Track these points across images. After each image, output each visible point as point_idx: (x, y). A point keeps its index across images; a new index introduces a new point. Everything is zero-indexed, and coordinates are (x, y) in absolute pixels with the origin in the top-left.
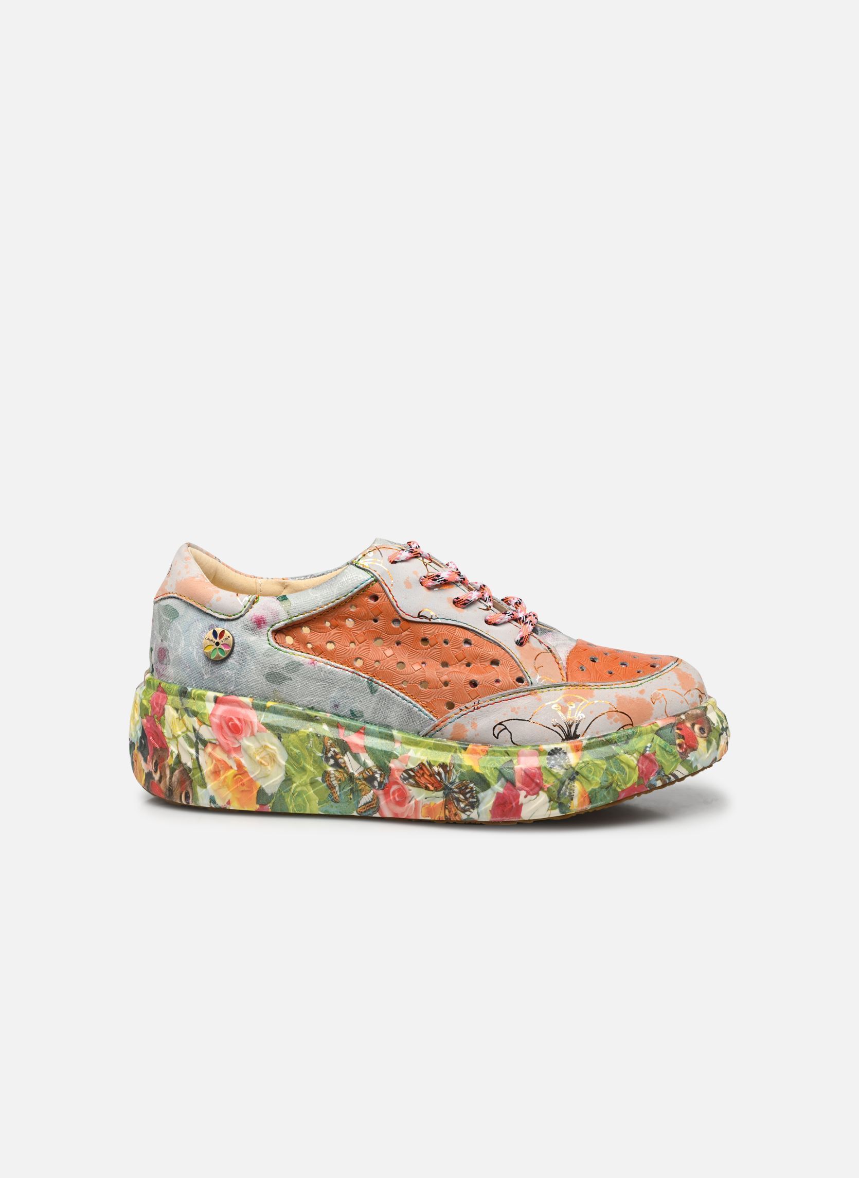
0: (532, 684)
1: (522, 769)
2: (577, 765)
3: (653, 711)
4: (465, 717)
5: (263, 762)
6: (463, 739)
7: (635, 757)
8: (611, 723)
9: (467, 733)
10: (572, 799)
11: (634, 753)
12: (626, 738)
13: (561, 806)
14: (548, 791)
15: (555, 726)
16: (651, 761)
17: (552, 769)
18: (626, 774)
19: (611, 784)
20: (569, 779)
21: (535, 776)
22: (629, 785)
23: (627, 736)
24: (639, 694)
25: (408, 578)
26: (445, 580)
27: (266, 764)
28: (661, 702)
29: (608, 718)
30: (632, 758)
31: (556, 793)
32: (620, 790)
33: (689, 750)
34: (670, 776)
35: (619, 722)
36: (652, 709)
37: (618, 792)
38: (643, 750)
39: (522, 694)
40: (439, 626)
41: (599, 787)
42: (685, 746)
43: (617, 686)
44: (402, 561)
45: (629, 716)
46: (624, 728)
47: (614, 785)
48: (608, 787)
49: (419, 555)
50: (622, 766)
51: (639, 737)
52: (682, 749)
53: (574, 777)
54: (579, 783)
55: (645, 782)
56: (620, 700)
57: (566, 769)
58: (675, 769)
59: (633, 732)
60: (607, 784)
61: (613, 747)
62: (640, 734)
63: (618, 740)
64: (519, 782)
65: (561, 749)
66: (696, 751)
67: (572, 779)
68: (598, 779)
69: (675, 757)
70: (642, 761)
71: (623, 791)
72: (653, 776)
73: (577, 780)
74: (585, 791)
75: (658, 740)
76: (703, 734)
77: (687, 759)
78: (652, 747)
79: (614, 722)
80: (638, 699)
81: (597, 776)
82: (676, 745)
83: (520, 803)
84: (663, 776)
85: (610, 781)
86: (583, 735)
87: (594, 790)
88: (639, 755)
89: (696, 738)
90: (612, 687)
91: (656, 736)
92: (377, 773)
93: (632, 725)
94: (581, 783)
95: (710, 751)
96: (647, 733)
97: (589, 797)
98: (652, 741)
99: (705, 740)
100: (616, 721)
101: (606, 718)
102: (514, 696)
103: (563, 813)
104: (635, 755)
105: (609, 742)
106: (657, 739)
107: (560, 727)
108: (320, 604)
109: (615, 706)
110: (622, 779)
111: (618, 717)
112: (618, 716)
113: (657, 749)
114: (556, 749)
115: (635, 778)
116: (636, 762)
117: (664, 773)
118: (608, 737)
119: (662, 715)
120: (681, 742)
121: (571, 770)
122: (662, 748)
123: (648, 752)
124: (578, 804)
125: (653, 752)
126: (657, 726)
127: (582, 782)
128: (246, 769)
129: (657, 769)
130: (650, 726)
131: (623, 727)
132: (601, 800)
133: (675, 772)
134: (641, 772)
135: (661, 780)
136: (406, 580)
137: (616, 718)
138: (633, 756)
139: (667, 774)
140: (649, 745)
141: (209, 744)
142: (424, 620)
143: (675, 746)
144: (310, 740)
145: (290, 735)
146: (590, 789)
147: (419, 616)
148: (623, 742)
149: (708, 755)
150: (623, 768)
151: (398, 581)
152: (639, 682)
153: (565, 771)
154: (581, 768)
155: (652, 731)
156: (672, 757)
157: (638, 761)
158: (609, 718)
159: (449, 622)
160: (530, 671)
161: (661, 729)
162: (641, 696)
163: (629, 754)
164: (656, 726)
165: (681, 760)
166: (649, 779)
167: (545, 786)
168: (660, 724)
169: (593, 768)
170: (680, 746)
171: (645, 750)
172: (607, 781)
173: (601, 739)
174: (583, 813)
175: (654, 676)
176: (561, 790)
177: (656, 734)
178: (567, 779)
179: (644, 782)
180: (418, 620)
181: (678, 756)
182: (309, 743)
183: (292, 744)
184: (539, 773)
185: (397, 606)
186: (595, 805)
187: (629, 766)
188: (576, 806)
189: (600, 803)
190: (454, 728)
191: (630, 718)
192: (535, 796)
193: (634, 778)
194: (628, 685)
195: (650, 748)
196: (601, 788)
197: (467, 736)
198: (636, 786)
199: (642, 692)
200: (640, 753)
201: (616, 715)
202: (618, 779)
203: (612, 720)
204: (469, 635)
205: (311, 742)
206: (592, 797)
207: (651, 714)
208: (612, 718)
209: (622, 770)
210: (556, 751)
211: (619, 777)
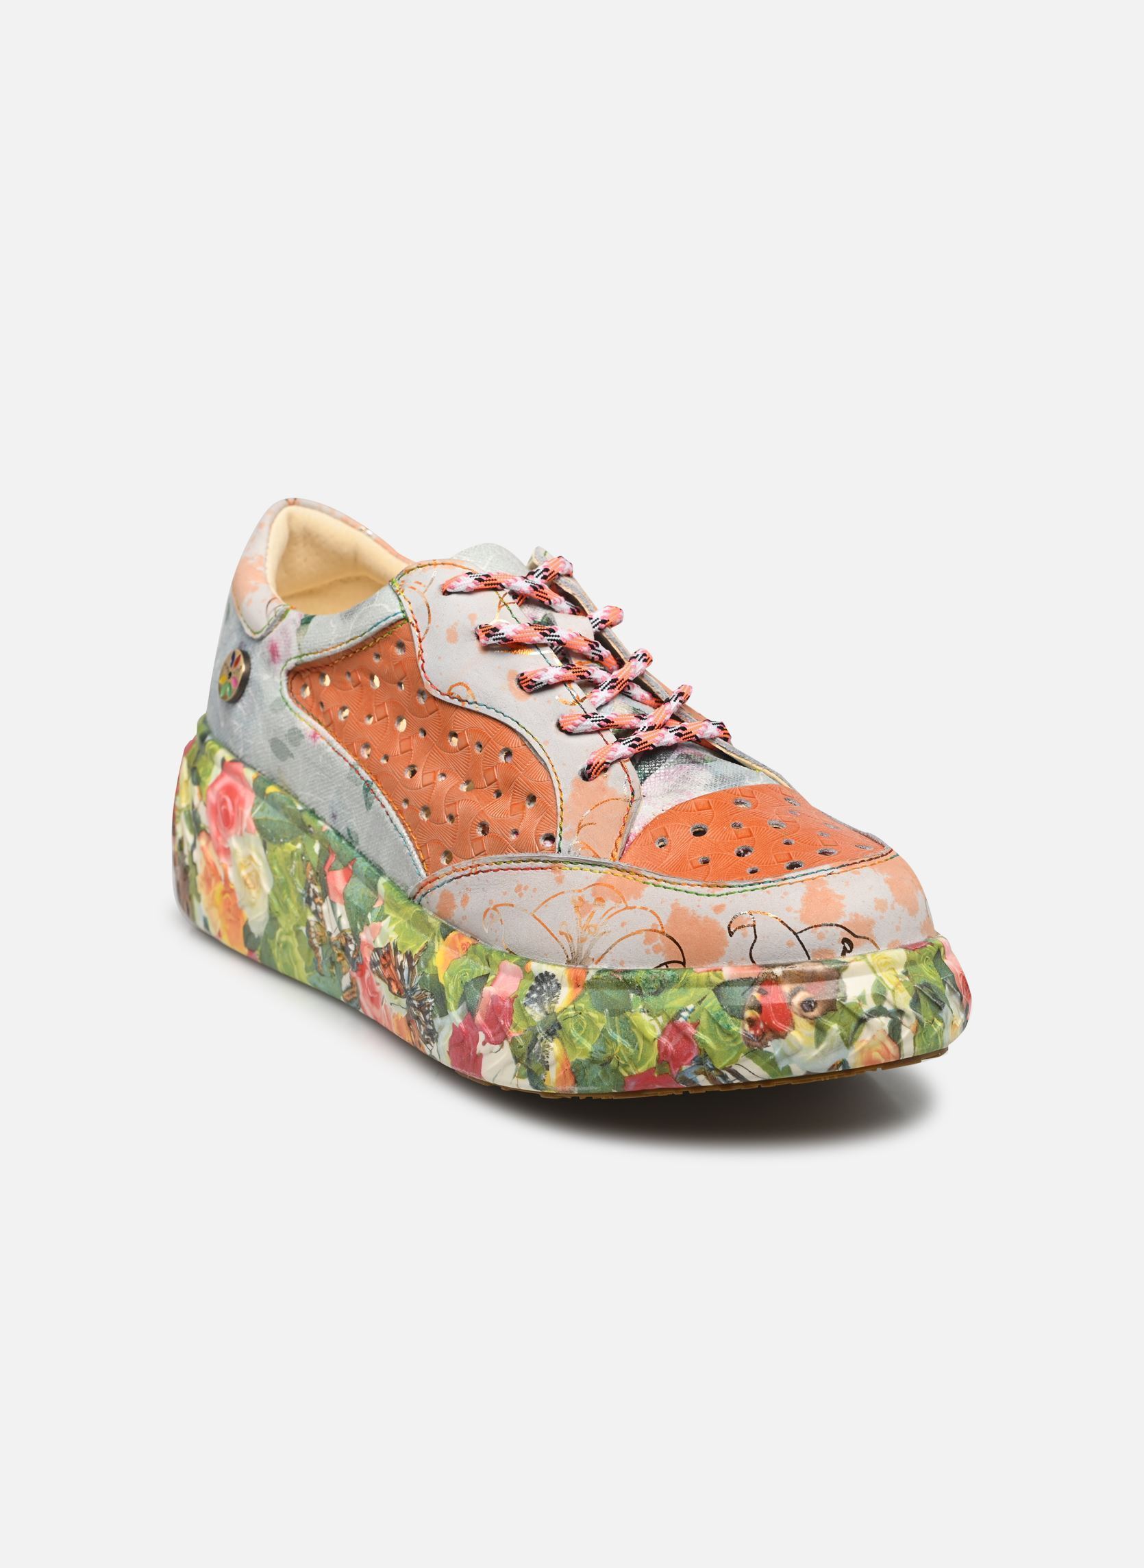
0: (560, 851)
1: (490, 992)
2: (562, 1011)
3: (726, 949)
4: (457, 883)
5: (249, 882)
6: (450, 918)
7: (659, 1023)
8: (648, 952)
9: (455, 911)
10: (547, 1068)
11: (659, 1015)
12: (657, 984)
13: (531, 1075)
14: (513, 1043)
15: (561, 933)
16: (687, 1038)
17: (526, 1008)
18: (638, 1049)
19: (610, 1059)
20: (547, 1032)
21: (500, 1013)
22: (641, 1070)
23: (661, 981)
24: (713, 912)
25: (456, 624)
26: (505, 640)
27: (251, 886)
28: (744, 935)
29: (645, 943)
30: (654, 1023)
31: (524, 1049)
32: (626, 1074)
33: (769, 1035)
34: (725, 1072)
35: (661, 953)
36: (726, 944)
37: (624, 1077)
38: (674, 1012)
39: (540, 864)
40: (473, 715)
41: (587, 1059)
42: (762, 1026)
43: (686, 888)
44: (461, 593)
45: (680, 947)
46: (668, 965)
47: (614, 1063)
48: (606, 1063)
49: (499, 587)
50: (633, 1033)
51: (682, 989)
52: (755, 1030)
53: (555, 1030)
54: (560, 1044)
55: (674, 1072)
56: (678, 913)
57: (547, 1014)
58: (735, 1061)
59: (674, 976)
60: (603, 1057)
61: (632, 995)
62: (685, 985)
63: (644, 985)
64: (482, 1015)
65: (554, 976)
66: (782, 1040)
67: (551, 1033)
68: (589, 1046)
69: (735, 1041)
70: (671, 1034)
71: (631, 1076)
72: (688, 1064)
73: (558, 1038)
74: (567, 1059)
75: (712, 1003)
76: (805, 1011)
77: (765, 1049)
78: (695, 1012)
79: (652, 951)
80: (707, 920)
81: (588, 1040)
82: (743, 1018)
83: (477, 1052)
84: (711, 1070)
85: (609, 1054)
86: (599, 961)
87: (579, 1062)
88: (668, 1020)
89: (791, 1016)
90: (678, 887)
91: (712, 992)
92: (352, 943)
93: (684, 964)
94: (563, 1044)
95: (822, 1046)
96: (698, 985)
97: (573, 1073)
98: (700, 1002)
99: (811, 1024)
100: (657, 949)
101: (642, 941)
102: (528, 865)
103: (536, 1088)
104: (660, 1019)
105: (628, 985)
106: (711, 1000)
107: (569, 938)
108: (333, 642)
109: (664, 923)
110: (627, 1055)
111: (662, 945)
112: (663, 942)
113: (704, 1019)
114: (547, 973)
115: (652, 1060)
116: (659, 1032)
117: (712, 1065)
118: (628, 976)
119: (743, 959)
120: (754, 1017)
121: (552, 1018)
122: (713, 1019)
123: (681, 1020)
124: (557, 1080)
125: (694, 1021)
126: (720, 977)
127: (565, 1042)
128: (232, 887)
129: (695, 1053)
130: (706, 973)
131: (666, 964)
132: (593, 1083)
133: (735, 1067)
134: (662, 1051)
135: (705, 1074)
136: (452, 626)
137: (659, 944)
138: (657, 1020)
139: (719, 1067)
140: (690, 1007)
141: (203, 834)
142: (456, 702)
143: (742, 1022)
144: (292, 863)
145: (276, 848)
146: (574, 1060)
147: (450, 695)
148: (651, 991)
149: (816, 1052)
150: (635, 1037)
151: (437, 626)
152: (727, 890)
153: (545, 1016)
154: (566, 1018)
155: (709, 984)
156: (729, 1039)
157: (664, 1031)
158: (647, 941)
159: (492, 713)
160: (569, 826)
161: (726, 984)
162: (712, 915)
163: (651, 1016)
164: (717, 976)
165: (746, 1048)
166: (680, 1067)
167: (509, 1033)
168: (728, 973)
169: (585, 1023)
170: (752, 1023)
171: (678, 1015)
172: (604, 1053)
173: (617, 976)
174: (569, 1097)
175: (762, 885)
176: (533, 1047)
177: (714, 990)
178: (544, 1032)
179: (671, 1071)
180: (447, 699)
181: (741, 1041)
182: (291, 867)
183: (278, 863)
184: (510, 1009)
185: (423, 669)
186: (584, 1089)
187: (645, 1038)
188: (554, 1081)
189: (592, 1089)
190: (441, 897)
191: (681, 950)
192: (498, 1047)
193: (650, 1060)
194: (705, 890)
195: (690, 1013)
196: (592, 1061)
197: (453, 915)
198: (656, 1075)
199: (718, 909)
200: (668, 1017)
201: (660, 940)
202: (619, 1053)
203: (650, 947)
204: (514, 743)
205: (294, 866)
206: (576, 1072)
207: (722, 953)
208: (650, 944)
209: (633, 1042)
210: (546, 978)
211: (622, 1051)
